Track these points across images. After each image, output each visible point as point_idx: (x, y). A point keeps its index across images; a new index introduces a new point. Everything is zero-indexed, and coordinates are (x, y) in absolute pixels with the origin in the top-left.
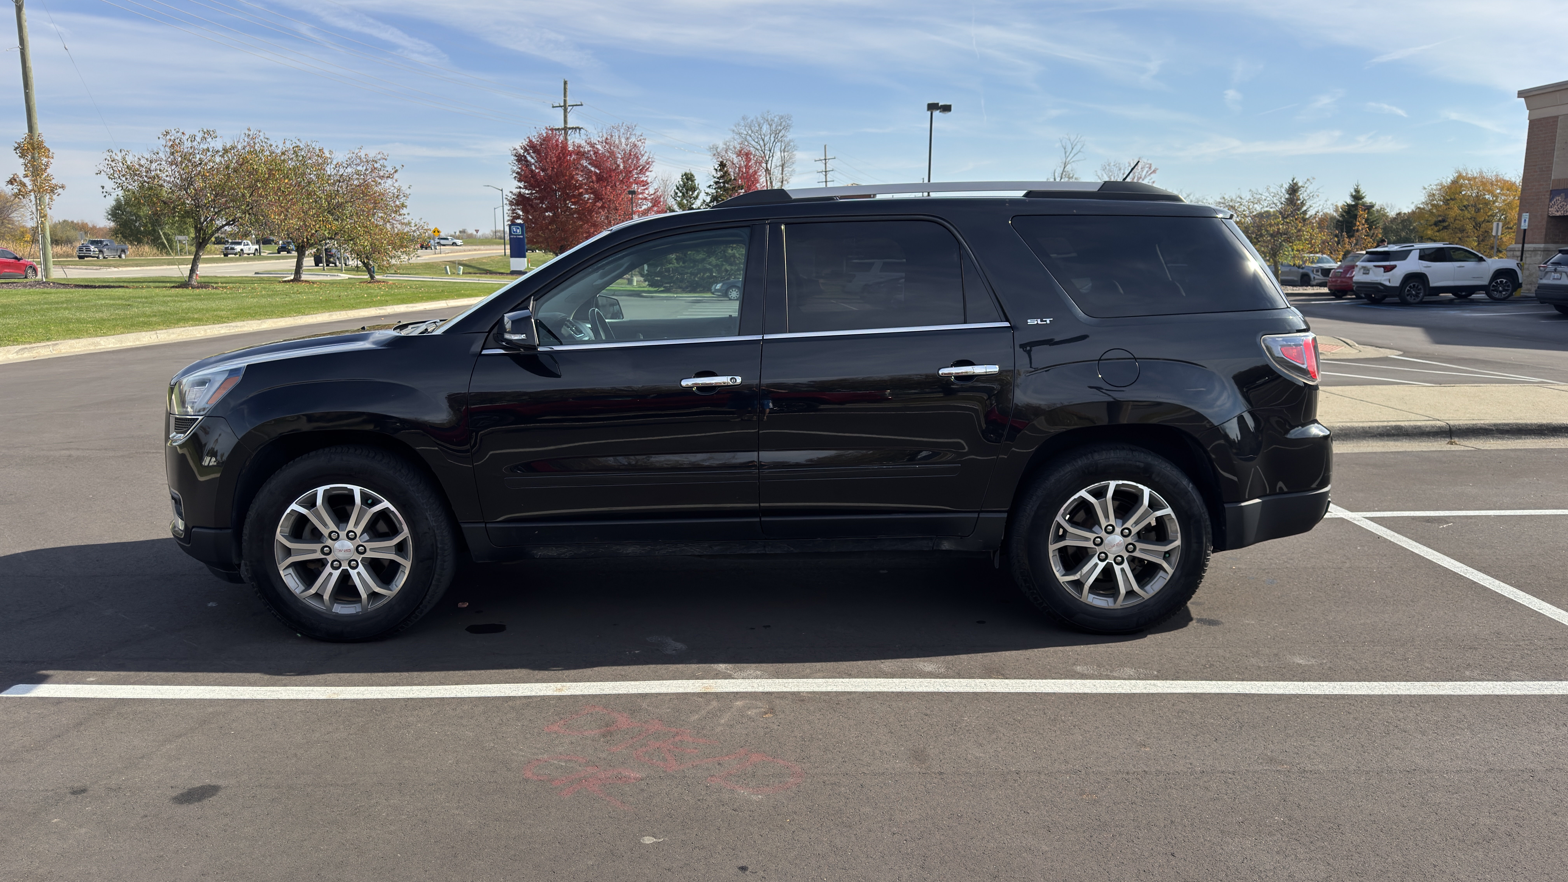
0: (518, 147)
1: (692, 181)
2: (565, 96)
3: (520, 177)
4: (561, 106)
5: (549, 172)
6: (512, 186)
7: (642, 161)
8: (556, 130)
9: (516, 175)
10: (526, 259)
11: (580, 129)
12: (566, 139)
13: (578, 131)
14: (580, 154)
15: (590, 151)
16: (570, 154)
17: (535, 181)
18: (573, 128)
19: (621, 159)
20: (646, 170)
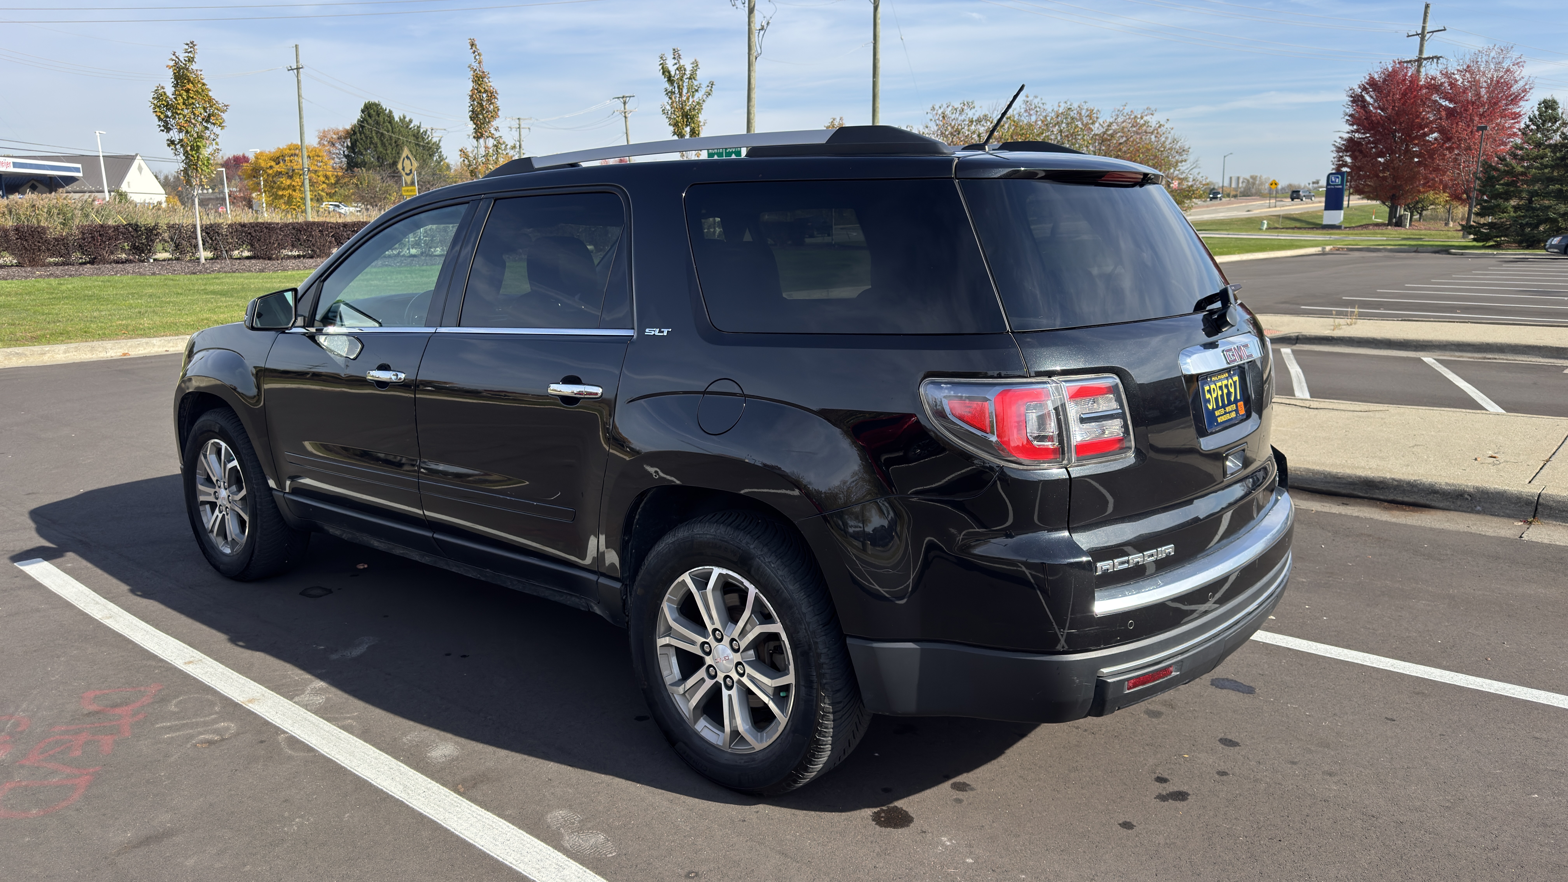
0: (1356, 87)
1: (1554, 109)
2: (1425, 21)
3: (1354, 120)
4: (1418, 34)
5: (1389, 111)
6: (1343, 130)
7: (1515, 88)
8: (1407, 62)
9: (1349, 118)
10: (1342, 212)
11: (1438, 58)
12: (1418, 71)
13: (1435, 60)
14: (1434, 87)
15: (1444, 83)
16: (1421, 87)
17: (1369, 124)
18: (1429, 58)
19: (1486, 88)
20: (1520, 99)
